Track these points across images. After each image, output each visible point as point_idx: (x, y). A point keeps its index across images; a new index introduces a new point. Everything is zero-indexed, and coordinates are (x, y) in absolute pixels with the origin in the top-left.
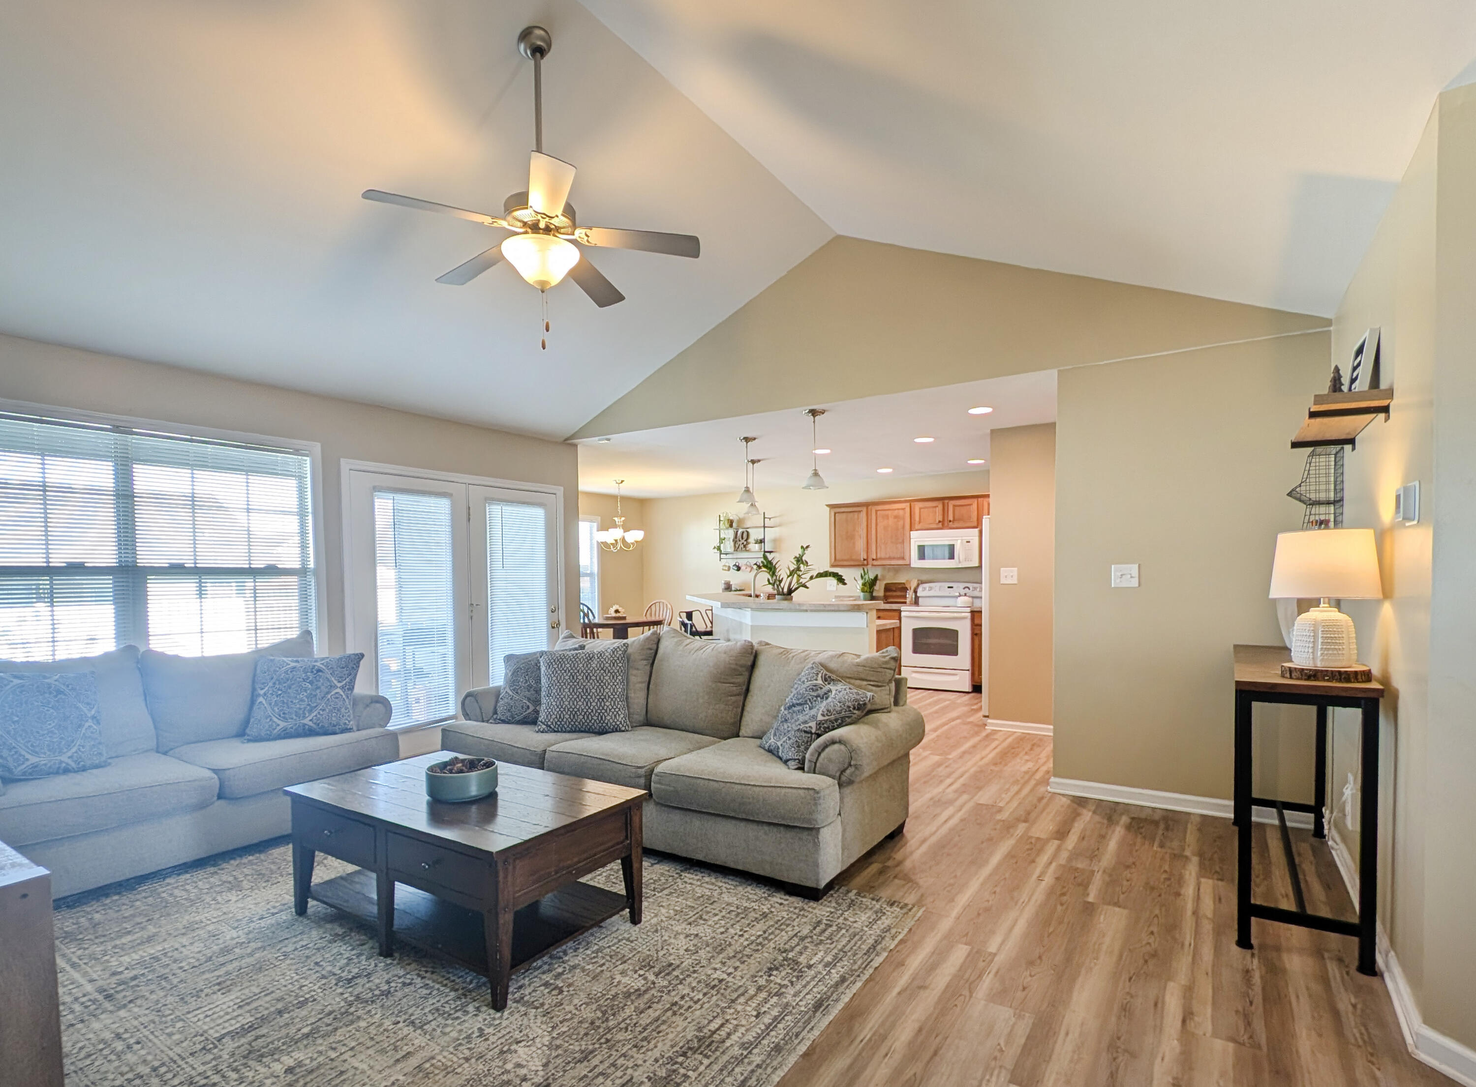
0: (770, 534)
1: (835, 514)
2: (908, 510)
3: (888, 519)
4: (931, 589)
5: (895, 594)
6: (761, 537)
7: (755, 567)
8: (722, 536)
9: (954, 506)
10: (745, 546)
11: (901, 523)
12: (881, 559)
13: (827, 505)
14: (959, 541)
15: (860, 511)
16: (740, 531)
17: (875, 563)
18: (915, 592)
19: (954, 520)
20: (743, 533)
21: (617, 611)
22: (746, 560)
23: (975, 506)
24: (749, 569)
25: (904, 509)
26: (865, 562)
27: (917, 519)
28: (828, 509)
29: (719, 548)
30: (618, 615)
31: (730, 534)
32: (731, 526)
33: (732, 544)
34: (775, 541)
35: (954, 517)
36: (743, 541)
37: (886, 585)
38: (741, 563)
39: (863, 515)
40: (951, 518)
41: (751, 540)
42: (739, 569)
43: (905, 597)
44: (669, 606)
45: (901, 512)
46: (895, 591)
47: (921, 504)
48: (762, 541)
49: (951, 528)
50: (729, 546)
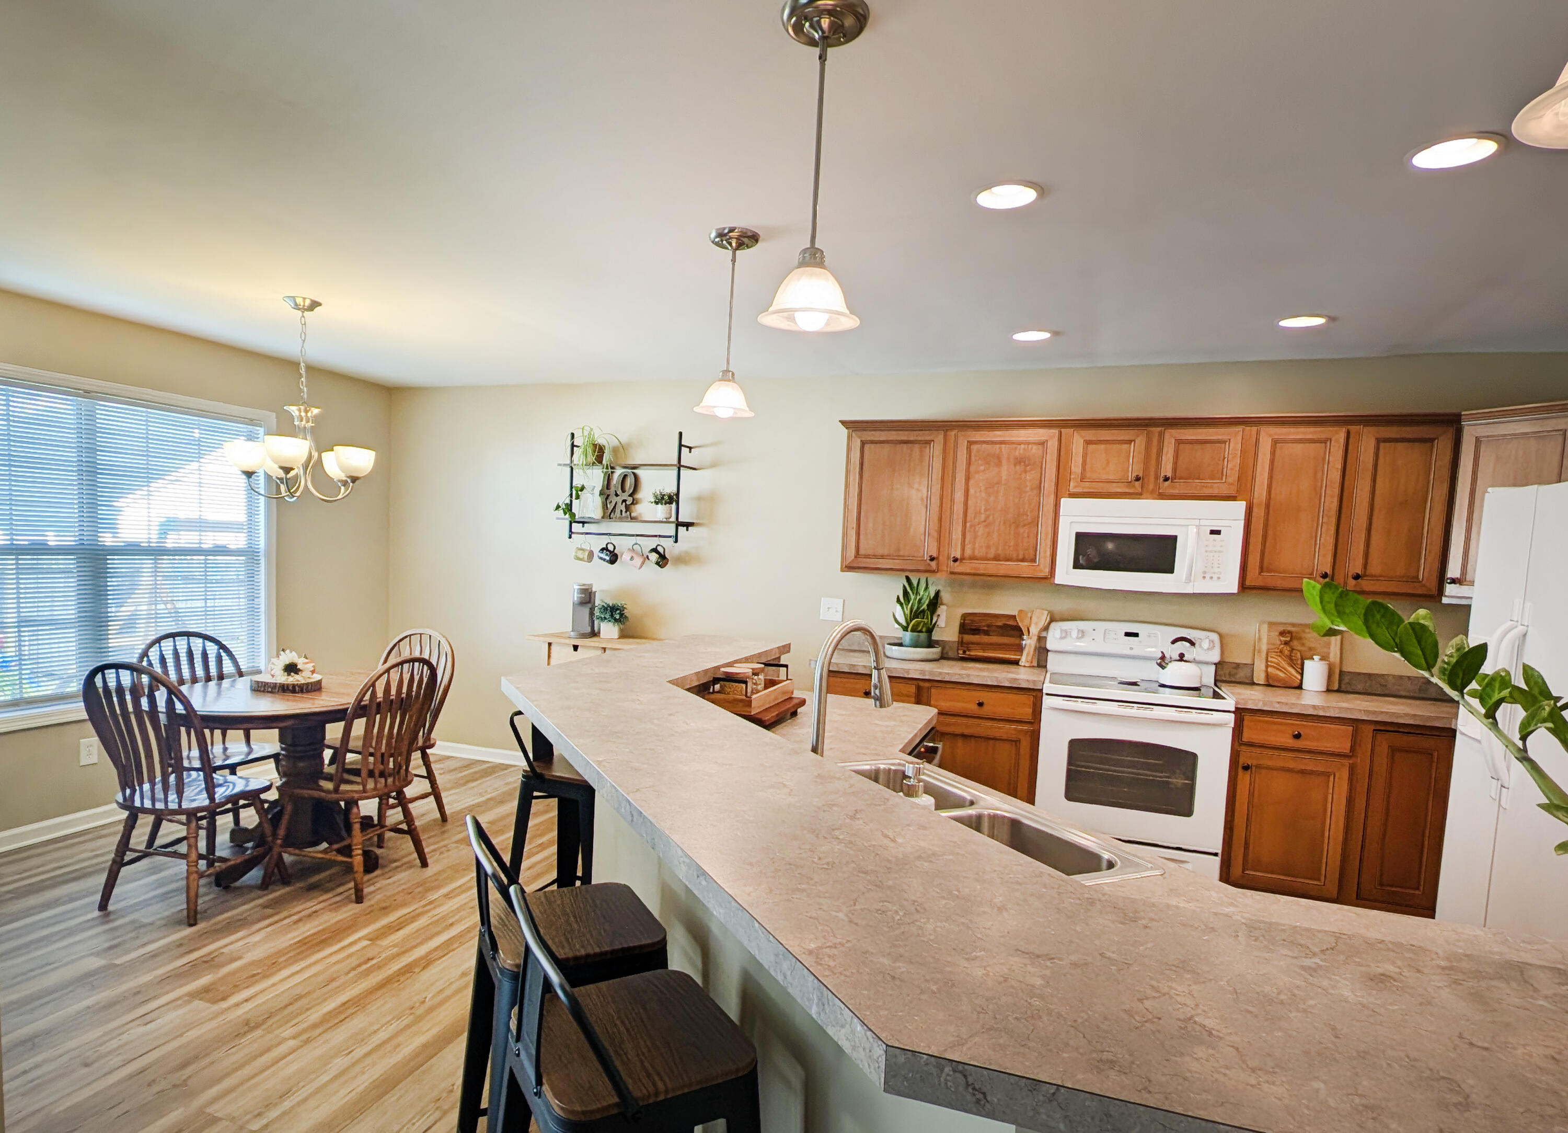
0: (691, 484)
1: (863, 443)
2: (1053, 445)
3: (999, 464)
4: (1082, 634)
5: (985, 639)
6: (671, 489)
7: (654, 557)
8: (577, 482)
9: (1179, 442)
10: (628, 508)
11: (1031, 477)
12: (973, 558)
13: (843, 423)
14: (1193, 530)
15: (928, 442)
16: (619, 472)
17: (958, 568)
18: (1041, 639)
19: (1174, 478)
20: (625, 476)
21: (291, 668)
22: (633, 540)
23: (1235, 445)
24: (638, 561)
25: (1042, 443)
26: (933, 564)
27: (1076, 468)
28: (845, 431)
29: (569, 508)
30: (293, 679)
31: (594, 478)
32: (599, 459)
33: (598, 500)
34: (707, 500)
35: (1175, 470)
36: (625, 496)
37: (965, 616)
38: (622, 545)
39: (937, 449)
40: (1167, 470)
41: (646, 494)
42: (614, 558)
43: (1020, 649)
44: (446, 647)
45: (1035, 450)
46: (987, 633)
47: (1090, 434)
48: (672, 499)
49: (1163, 496)
50: (590, 505)
